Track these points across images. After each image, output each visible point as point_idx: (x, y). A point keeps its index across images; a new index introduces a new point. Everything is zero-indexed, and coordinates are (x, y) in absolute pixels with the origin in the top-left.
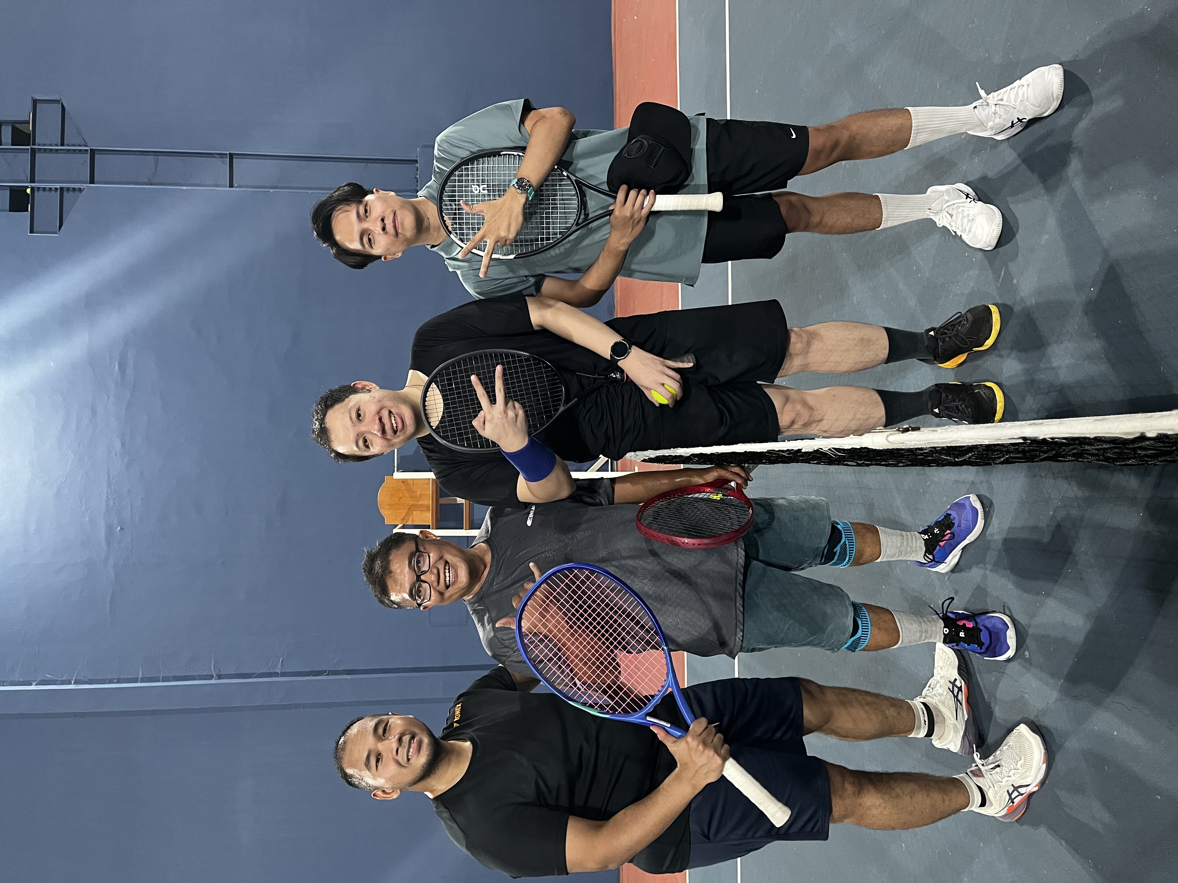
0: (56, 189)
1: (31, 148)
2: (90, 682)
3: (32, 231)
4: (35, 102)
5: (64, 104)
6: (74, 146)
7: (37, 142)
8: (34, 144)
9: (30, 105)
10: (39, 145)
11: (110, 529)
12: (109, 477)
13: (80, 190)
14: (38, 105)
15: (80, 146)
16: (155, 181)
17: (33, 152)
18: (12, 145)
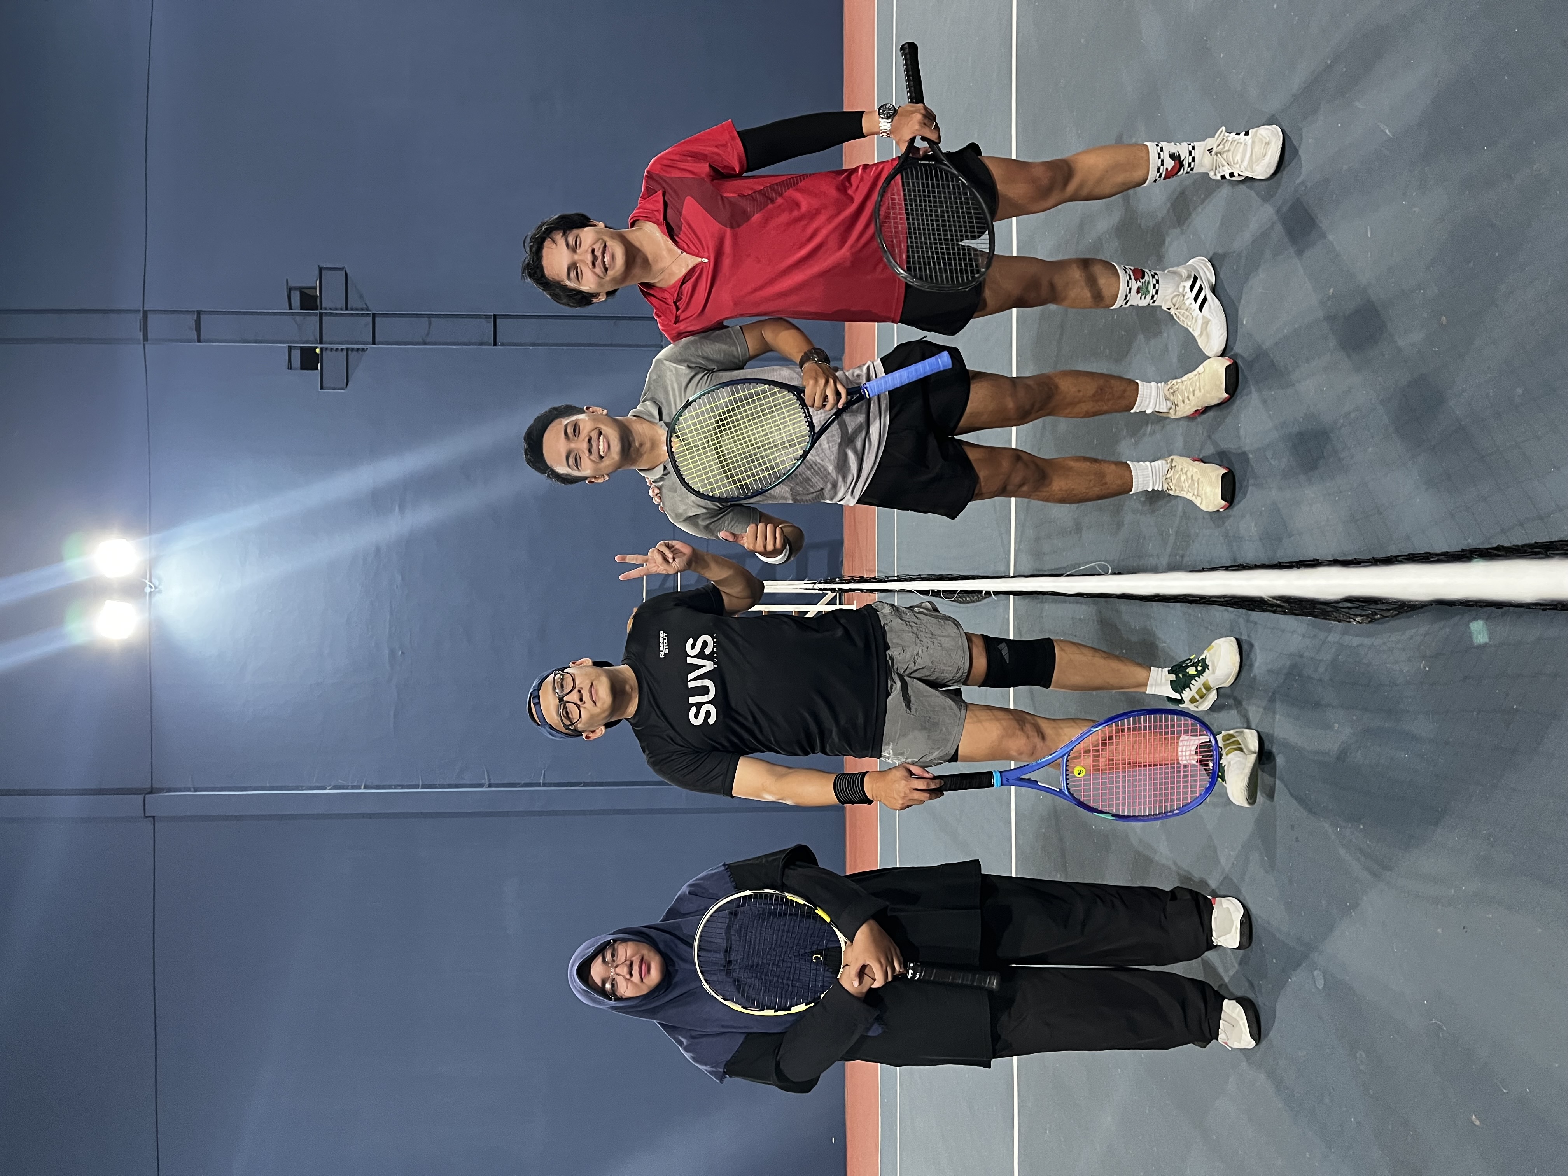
0: (342, 349)
1: (320, 313)
2: (378, 787)
3: (321, 388)
4: (321, 269)
5: (348, 272)
6: (357, 310)
7: (324, 306)
8: (321, 309)
9: (317, 272)
10: (326, 309)
11: (393, 653)
12: (391, 607)
13: (363, 350)
14: (324, 272)
15: (362, 310)
16: (428, 341)
17: (321, 315)
18: (301, 309)
